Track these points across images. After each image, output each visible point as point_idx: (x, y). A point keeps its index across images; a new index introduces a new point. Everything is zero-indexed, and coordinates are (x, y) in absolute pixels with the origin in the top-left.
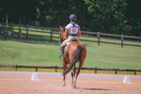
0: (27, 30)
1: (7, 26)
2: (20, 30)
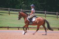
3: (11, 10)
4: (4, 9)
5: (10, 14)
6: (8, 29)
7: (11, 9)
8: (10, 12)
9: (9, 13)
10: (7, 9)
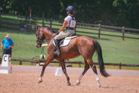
0: (51, 24)
1: (31, 20)
2: (43, 23)
3: (126, 31)
4: (113, 29)
5: (125, 39)
6: (120, 68)
7: (126, 29)
8: (126, 35)
9: (123, 37)
10: (119, 28)
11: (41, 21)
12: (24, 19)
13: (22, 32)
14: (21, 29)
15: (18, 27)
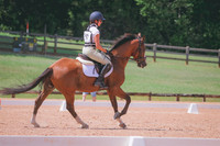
1: (28, 36)
2: (45, 41)
11: (42, 38)
12: (18, 36)
13: (16, 54)
14: (15, 50)
15: (11, 47)
